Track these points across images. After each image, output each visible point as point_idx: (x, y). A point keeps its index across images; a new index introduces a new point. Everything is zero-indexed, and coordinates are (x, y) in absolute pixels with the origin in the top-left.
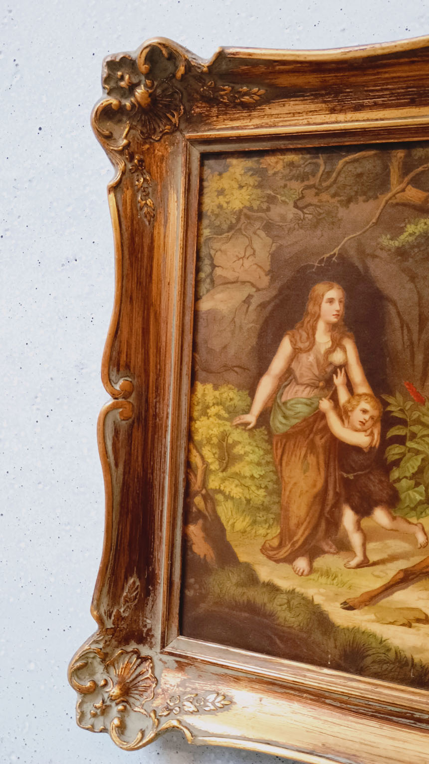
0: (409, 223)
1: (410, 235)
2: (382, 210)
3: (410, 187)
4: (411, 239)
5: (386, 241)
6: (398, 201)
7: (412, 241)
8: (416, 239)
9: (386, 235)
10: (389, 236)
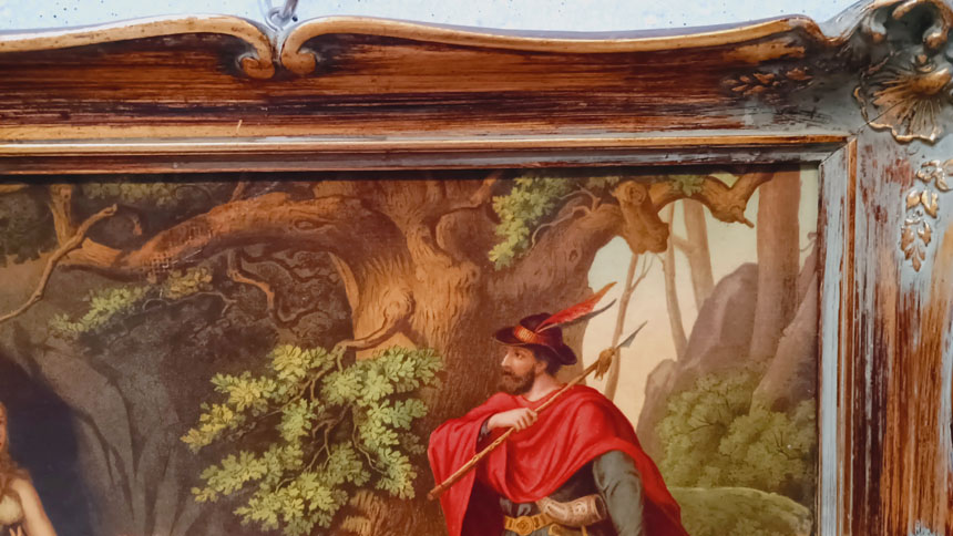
0: (96, 295)
1: (100, 313)
2: (49, 276)
3: (88, 241)
4: (102, 320)
5: (62, 323)
6: (73, 262)
7: (105, 323)
8: (110, 320)
9: (62, 316)
10: (66, 317)
